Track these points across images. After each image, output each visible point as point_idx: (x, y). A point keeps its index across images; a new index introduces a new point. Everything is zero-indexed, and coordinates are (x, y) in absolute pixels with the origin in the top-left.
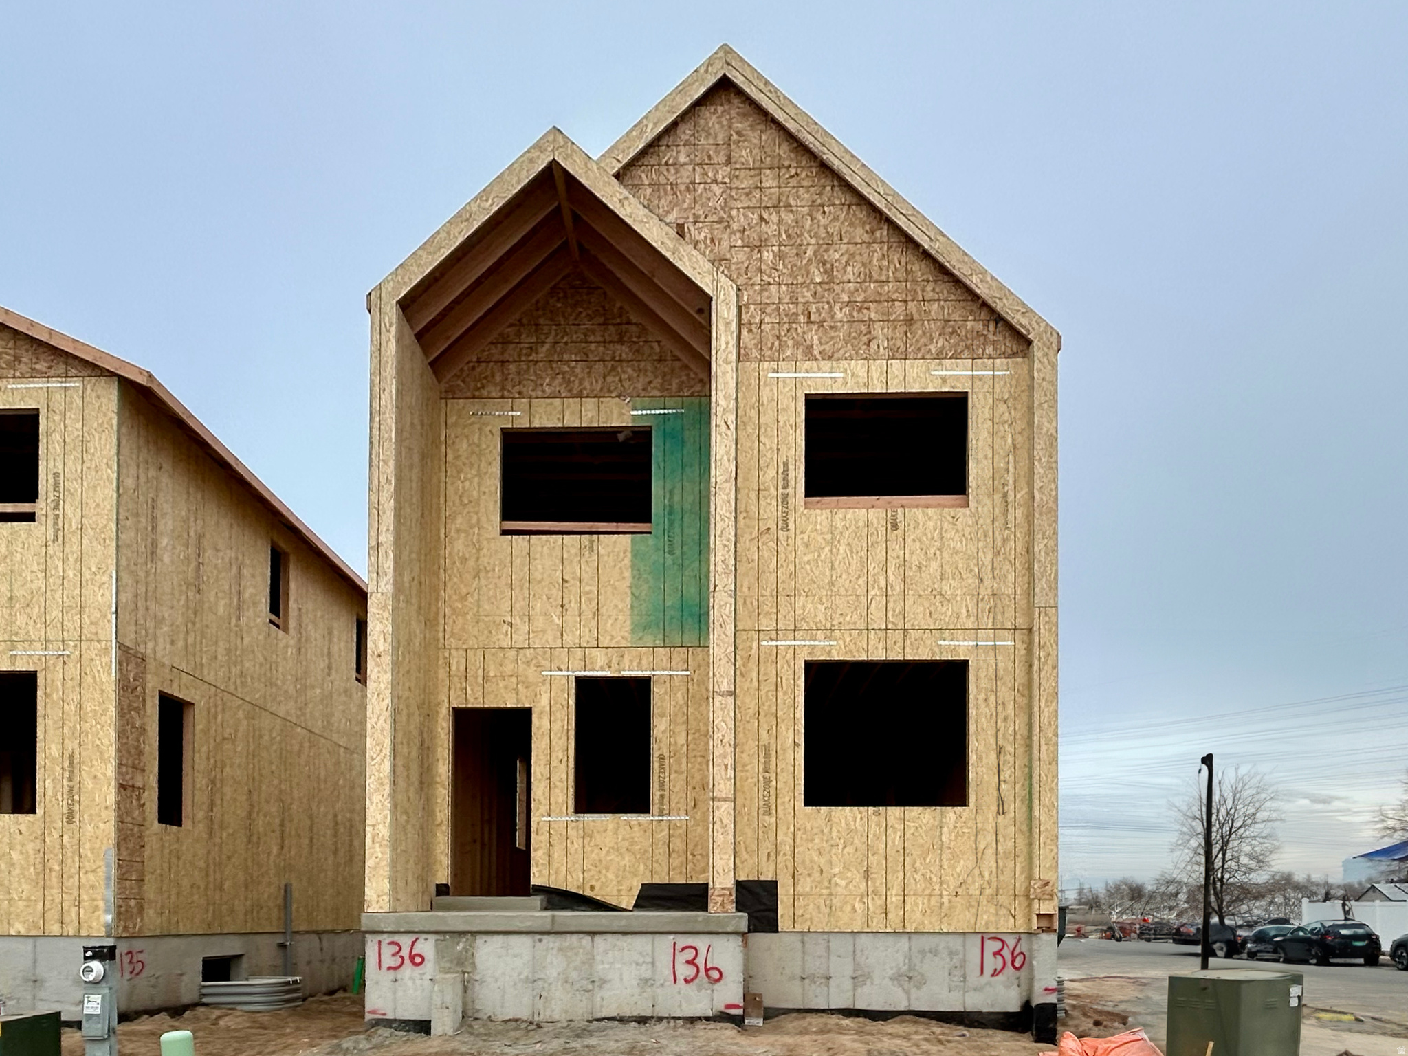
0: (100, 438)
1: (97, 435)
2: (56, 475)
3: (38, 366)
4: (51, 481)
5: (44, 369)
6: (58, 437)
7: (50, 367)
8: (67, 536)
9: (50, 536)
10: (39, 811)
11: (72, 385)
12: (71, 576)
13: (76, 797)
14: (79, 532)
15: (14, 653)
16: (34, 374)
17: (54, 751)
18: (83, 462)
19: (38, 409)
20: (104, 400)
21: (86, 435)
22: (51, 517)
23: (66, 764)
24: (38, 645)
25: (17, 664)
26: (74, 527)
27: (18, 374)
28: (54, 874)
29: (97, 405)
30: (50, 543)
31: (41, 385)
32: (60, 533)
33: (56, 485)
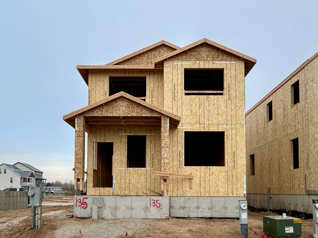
0: (240, 75)
1: (239, 75)
2: (229, 84)
3: (224, 58)
4: (228, 85)
5: (225, 59)
6: (229, 75)
7: (227, 58)
8: (232, 99)
9: (228, 98)
10: (226, 165)
11: (232, 62)
12: (233, 108)
13: (236, 162)
14: (235, 98)
15: (219, 127)
16: (223, 60)
17: (230, 151)
18: (236, 81)
19: (224, 68)
20: (241, 66)
21: (236, 74)
22: (228, 94)
23: (233, 154)
24: (225, 125)
25: (219, 130)
26: (234, 97)
27: (218, 60)
28: (230, 181)
29: (239, 67)
30: (228, 100)
31: (224, 62)
32: (230, 98)
33: (229, 87)
